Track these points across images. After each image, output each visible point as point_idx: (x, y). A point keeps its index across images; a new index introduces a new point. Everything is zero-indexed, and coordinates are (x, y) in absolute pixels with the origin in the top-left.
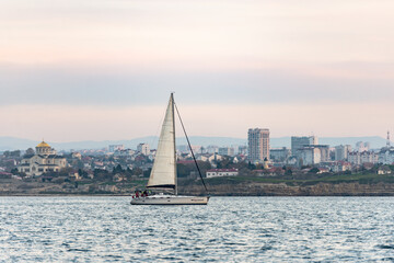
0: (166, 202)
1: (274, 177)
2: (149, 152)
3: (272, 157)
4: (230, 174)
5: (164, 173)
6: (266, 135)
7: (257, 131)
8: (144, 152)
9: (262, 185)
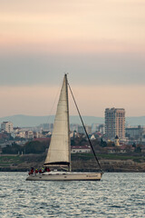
0: (63, 178)
1: (124, 154)
2: (12, 130)
3: (127, 135)
4: (83, 151)
5: (59, 150)
6: (122, 114)
7: (114, 111)
8: (7, 130)
9: (111, 161)
